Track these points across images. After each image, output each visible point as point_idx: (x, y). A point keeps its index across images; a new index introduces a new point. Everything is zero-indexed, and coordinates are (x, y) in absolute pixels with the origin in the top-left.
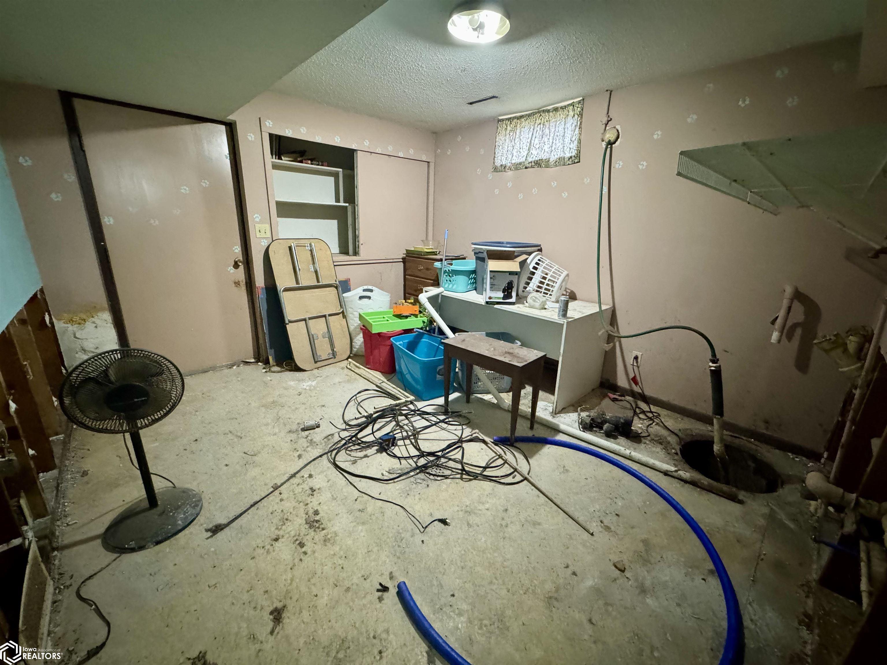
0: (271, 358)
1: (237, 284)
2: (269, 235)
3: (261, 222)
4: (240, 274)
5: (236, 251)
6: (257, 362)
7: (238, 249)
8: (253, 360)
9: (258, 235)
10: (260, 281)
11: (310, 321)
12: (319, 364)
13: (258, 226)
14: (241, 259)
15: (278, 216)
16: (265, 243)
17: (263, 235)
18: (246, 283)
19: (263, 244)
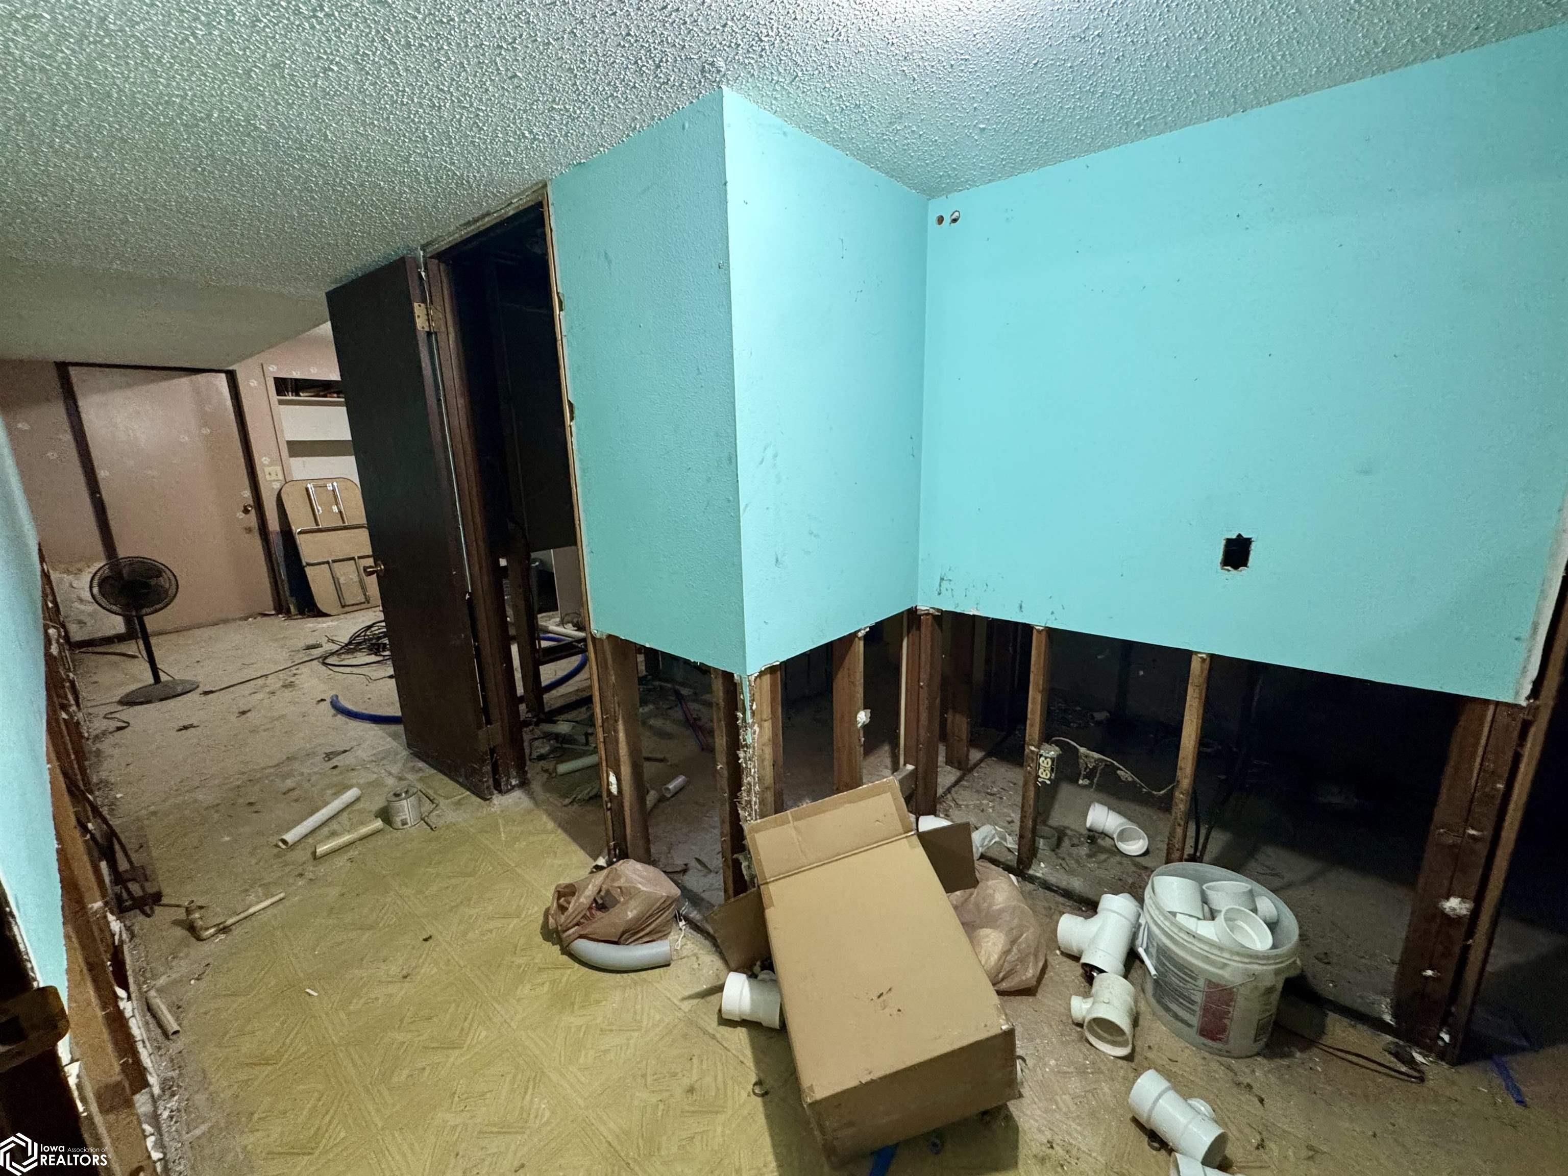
0: (292, 607)
1: (249, 530)
2: (281, 477)
3: (271, 464)
4: (252, 519)
5: (246, 496)
6: (278, 614)
7: (247, 494)
8: (273, 612)
9: (268, 477)
10: (274, 524)
11: (335, 564)
12: (347, 609)
13: (267, 470)
14: (251, 503)
15: (291, 456)
16: (277, 486)
17: (274, 477)
18: (259, 529)
19: (275, 487)
